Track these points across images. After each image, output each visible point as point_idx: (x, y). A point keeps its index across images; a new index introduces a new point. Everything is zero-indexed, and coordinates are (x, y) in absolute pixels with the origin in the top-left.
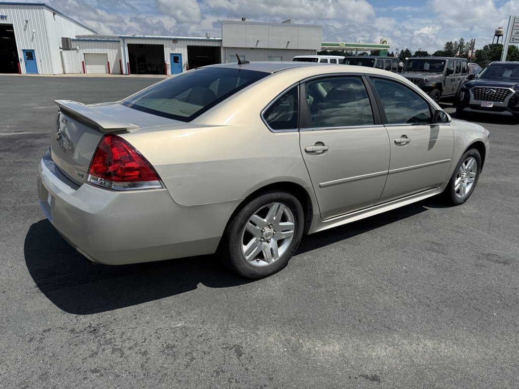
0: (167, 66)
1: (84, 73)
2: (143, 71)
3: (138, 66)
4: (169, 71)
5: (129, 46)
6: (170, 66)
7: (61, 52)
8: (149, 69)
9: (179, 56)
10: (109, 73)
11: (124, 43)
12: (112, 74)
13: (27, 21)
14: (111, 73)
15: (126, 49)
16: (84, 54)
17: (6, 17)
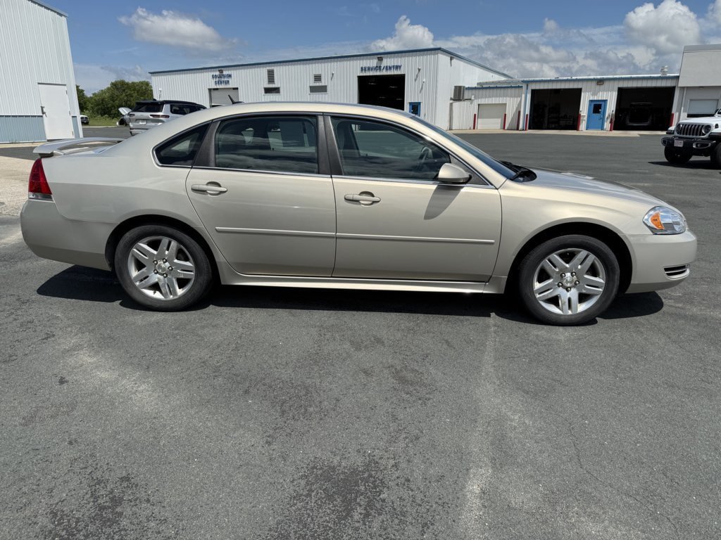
0: (581, 118)
1: (474, 128)
2: (553, 126)
3: (549, 118)
4: (583, 125)
5: (534, 92)
6: (586, 118)
7: (451, 104)
8: (562, 123)
9: (603, 103)
10: (504, 128)
11: (527, 88)
12: (508, 129)
13: (419, 70)
14: (506, 128)
15: (529, 96)
16: (479, 105)
17: (400, 67)
